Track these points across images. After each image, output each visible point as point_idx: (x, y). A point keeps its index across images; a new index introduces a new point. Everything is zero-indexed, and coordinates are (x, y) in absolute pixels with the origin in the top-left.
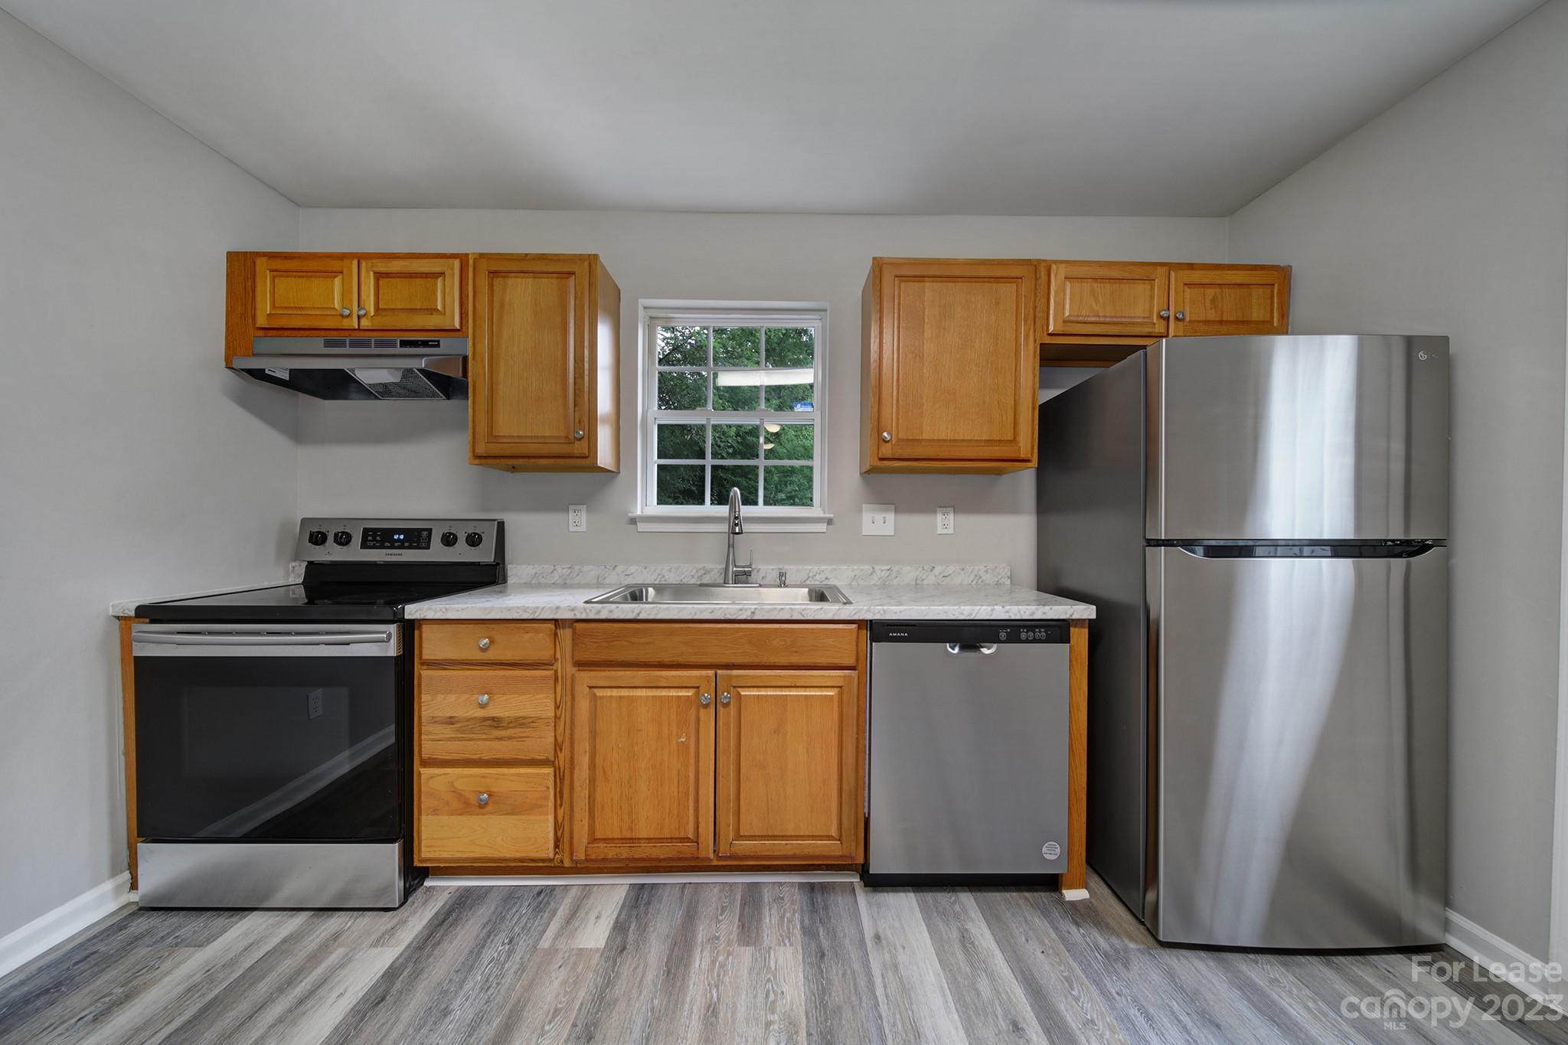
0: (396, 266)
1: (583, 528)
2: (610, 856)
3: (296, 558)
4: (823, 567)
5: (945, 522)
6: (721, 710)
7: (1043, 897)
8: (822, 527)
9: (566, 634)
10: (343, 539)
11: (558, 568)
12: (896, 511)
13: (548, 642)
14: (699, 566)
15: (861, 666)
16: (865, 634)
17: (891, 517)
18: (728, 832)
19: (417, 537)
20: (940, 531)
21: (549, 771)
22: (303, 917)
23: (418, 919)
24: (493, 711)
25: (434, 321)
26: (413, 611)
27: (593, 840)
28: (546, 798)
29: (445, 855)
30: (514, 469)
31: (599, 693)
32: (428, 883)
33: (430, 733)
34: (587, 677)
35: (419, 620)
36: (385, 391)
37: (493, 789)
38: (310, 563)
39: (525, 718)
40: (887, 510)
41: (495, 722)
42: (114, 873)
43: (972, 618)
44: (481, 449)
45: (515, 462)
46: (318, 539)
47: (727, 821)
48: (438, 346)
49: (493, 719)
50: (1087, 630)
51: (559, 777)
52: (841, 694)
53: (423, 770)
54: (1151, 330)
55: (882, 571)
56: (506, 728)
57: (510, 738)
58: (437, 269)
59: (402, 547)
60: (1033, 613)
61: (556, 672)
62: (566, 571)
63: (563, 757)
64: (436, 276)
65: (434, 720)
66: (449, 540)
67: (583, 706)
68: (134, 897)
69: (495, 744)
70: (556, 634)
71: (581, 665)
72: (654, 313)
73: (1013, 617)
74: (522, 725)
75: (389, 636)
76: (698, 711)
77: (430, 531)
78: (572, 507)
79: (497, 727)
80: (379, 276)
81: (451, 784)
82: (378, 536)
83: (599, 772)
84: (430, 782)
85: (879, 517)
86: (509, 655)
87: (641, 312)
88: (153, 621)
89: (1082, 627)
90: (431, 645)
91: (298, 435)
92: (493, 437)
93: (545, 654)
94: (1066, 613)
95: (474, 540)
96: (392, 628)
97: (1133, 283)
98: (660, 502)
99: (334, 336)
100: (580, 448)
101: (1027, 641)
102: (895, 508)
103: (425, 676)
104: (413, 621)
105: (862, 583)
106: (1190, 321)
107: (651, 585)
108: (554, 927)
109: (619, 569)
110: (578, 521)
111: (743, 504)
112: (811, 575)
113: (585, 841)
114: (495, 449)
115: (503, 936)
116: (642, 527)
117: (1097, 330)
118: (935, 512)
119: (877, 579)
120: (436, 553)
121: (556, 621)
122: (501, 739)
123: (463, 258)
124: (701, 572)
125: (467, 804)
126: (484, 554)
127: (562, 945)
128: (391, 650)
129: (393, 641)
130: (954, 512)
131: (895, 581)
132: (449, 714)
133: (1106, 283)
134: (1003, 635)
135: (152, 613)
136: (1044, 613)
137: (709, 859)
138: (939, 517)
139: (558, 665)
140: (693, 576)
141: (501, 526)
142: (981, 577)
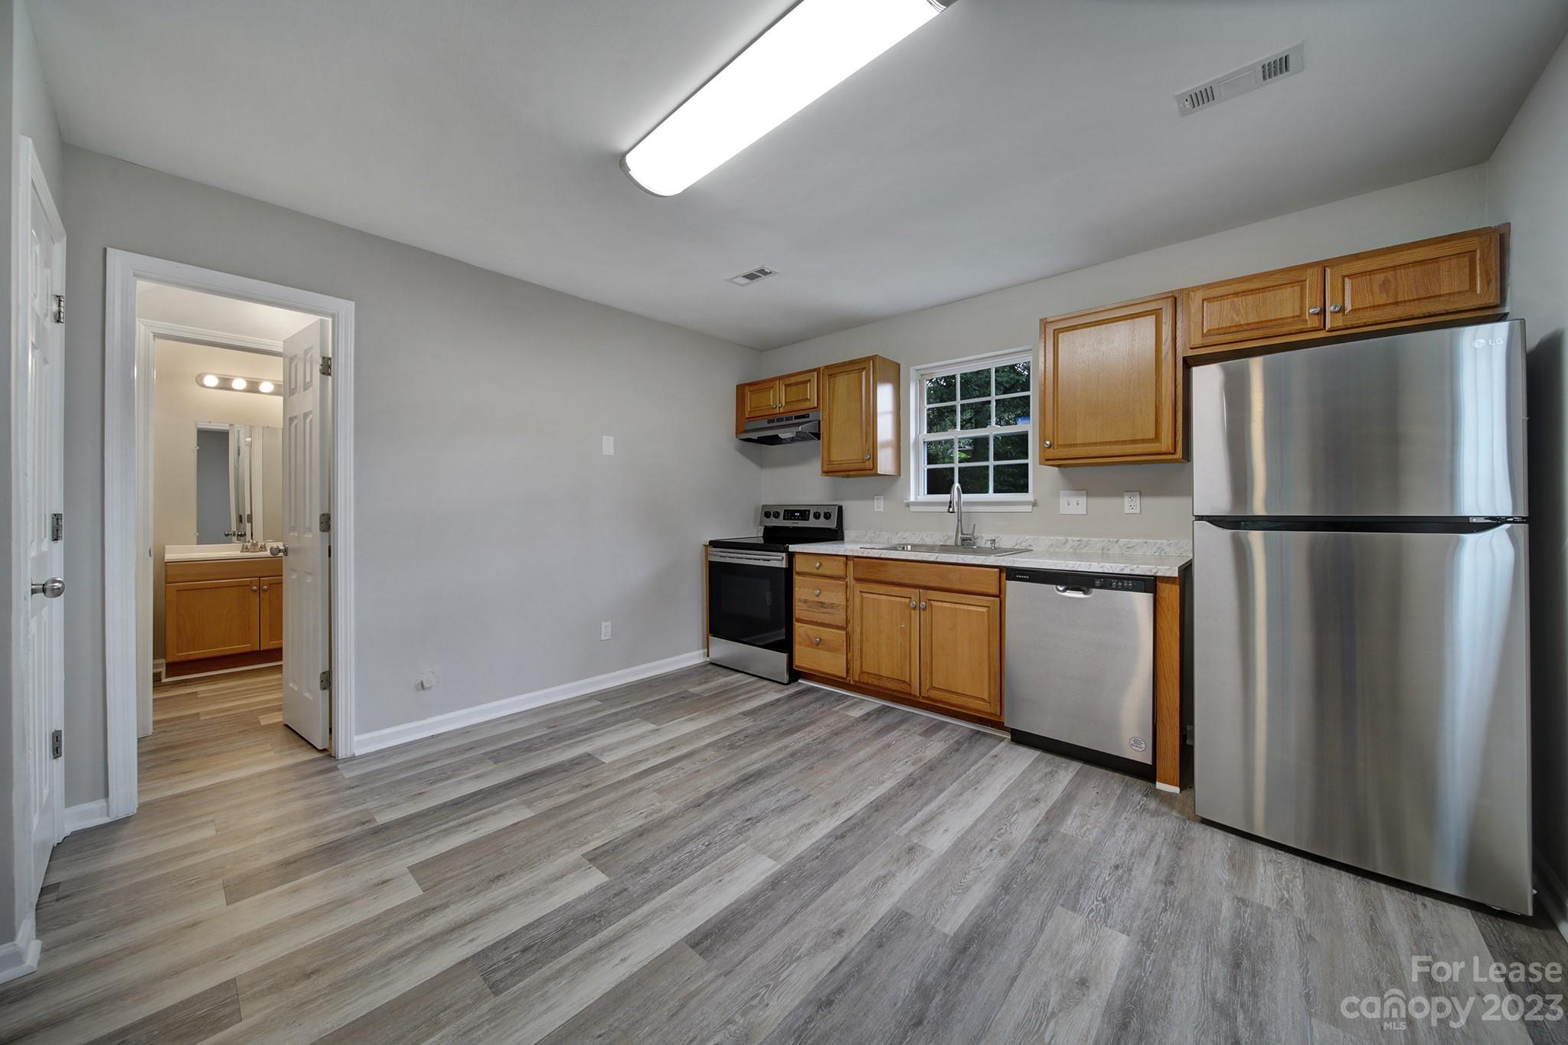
0: (792, 380)
1: (882, 510)
2: (869, 682)
3: (761, 525)
4: (1027, 537)
5: (1130, 504)
6: (922, 612)
7: (1140, 784)
8: (1029, 508)
9: (851, 563)
10: (777, 515)
11: (869, 533)
12: (1088, 495)
13: (842, 566)
14: (944, 534)
15: (1000, 595)
16: (1004, 575)
17: (1083, 500)
18: (926, 685)
19: (804, 515)
20: (1127, 510)
21: (844, 632)
22: (756, 678)
23: (792, 689)
24: (821, 599)
25: (807, 405)
26: (792, 548)
27: (862, 672)
28: (843, 646)
29: (804, 666)
30: (848, 476)
31: (865, 595)
32: (800, 681)
33: (798, 606)
34: (859, 587)
35: (796, 552)
36: (793, 440)
37: (822, 638)
38: (766, 527)
39: (833, 604)
40: (1082, 495)
41: (822, 604)
42: (703, 648)
43: (1074, 569)
44: (825, 469)
45: (848, 473)
46: (767, 515)
47: (926, 676)
48: (808, 417)
49: (821, 603)
50: (1178, 587)
51: (848, 637)
52: (988, 611)
53: (796, 623)
54: (1302, 327)
55: (1074, 541)
56: (826, 608)
57: (828, 613)
58: (808, 378)
59: (798, 519)
60: (1123, 569)
61: (847, 583)
62: (872, 535)
63: (850, 626)
64: (806, 382)
65: (800, 600)
66: (817, 516)
67: (857, 600)
68: (708, 659)
69: (823, 615)
70: (847, 564)
71: (858, 580)
72: (923, 372)
73: (1106, 571)
74: (832, 608)
75: (783, 558)
76: (910, 611)
77: (809, 511)
78: (876, 497)
79: (823, 607)
80: (787, 386)
81: (806, 632)
82: (790, 514)
83: (864, 637)
84: (800, 630)
85: (1073, 500)
86: (828, 572)
87: (913, 374)
88: (714, 547)
89: (1173, 583)
90: (800, 565)
91: (762, 463)
92: (830, 462)
93: (842, 573)
94: (1151, 571)
95: (827, 516)
96: (784, 555)
97: (1281, 289)
98: (929, 492)
99: (771, 418)
100: (869, 465)
101: (1117, 589)
102: (1087, 493)
103: (797, 579)
104: (793, 552)
105: (1057, 550)
106: (1353, 310)
107: (909, 544)
108: (841, 706)
109: (899, 535)
110: (879, 505)
111: (963, 493)
112: (1018, 542)
113: (859, 672)
114: (832, 468)
115: (821, 703)
116: (913, 509)
117: (1238, 337)
118: (1123, 496)
119: (1069, 548)
120: (812, 523)
121: (847, 556)
122: (824, 613)
123: (817, 370)
124: (946, 538)
125: (812, 643)
126: (832, 524)
127: (841, 712)
128: (783, 565)
129: (784, 561)
130: (1140, 495)
131: (1084, 551)
132: (805, 598)
133: (1248, 295)
134: (1098, 583)
135: (715, 544)
136: (1132, 570)
137: (916, 696)
138: (1127, 500)
139: (848, 580)
140: (941, 541)
141: (840, 508)
142: (1163, 550)
